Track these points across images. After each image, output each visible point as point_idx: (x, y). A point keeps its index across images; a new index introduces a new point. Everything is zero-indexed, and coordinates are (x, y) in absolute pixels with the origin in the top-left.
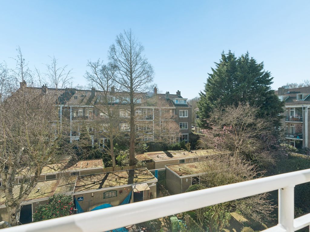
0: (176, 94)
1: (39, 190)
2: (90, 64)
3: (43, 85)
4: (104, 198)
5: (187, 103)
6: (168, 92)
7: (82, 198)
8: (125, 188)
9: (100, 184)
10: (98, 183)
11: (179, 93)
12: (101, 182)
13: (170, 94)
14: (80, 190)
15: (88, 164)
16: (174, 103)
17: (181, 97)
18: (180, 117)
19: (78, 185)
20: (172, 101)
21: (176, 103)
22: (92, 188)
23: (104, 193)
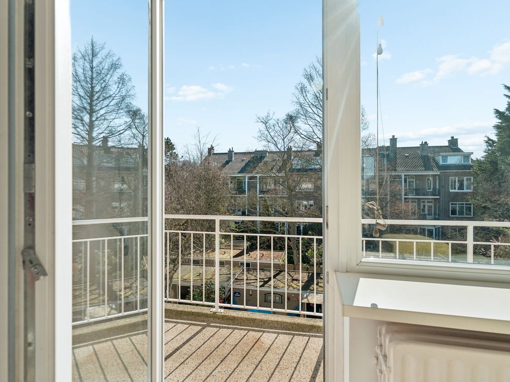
0: (447, 144)
1: (200, 274)
2: (259, 120)
3: (230, 149)
4: (265, 301)
5: (470, 162)
6: (426, 143)
7: (239, 293)
8: (293, 294)
9: (264, 281)
10: (262, 280)
11: (453, 142)
12: (266, 280)
13: (429, 145)
14: (239, 283)
15: (263, 255)
16: (437, 164)
17: (459, 150)
18: (451, 191)
19: (238, 278)
20: (434, 159)
21: (441, 163)
22: (253, 284)
23: (265, 295)
